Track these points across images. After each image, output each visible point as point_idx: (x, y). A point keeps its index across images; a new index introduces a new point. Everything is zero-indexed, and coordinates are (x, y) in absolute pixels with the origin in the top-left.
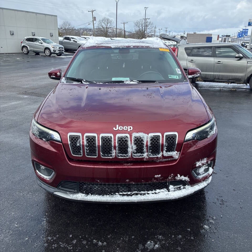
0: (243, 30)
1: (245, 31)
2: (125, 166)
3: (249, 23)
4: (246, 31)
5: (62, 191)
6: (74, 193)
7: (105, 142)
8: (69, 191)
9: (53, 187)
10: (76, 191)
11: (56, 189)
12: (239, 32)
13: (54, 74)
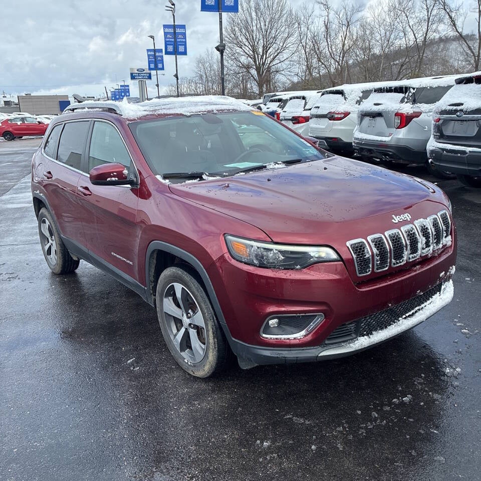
0: (122, 88)
1: (123, 88)
2: (415, 271)
3: (132, 74)
4: (126, 88)
5: (332, 346)
6: (352, 340)
7: (396, 242)
8: (344, 342)
9: (312, 348)
10: (354, 336)
11: (320, 349)
12: (113, 90)
13: (115, 174)
